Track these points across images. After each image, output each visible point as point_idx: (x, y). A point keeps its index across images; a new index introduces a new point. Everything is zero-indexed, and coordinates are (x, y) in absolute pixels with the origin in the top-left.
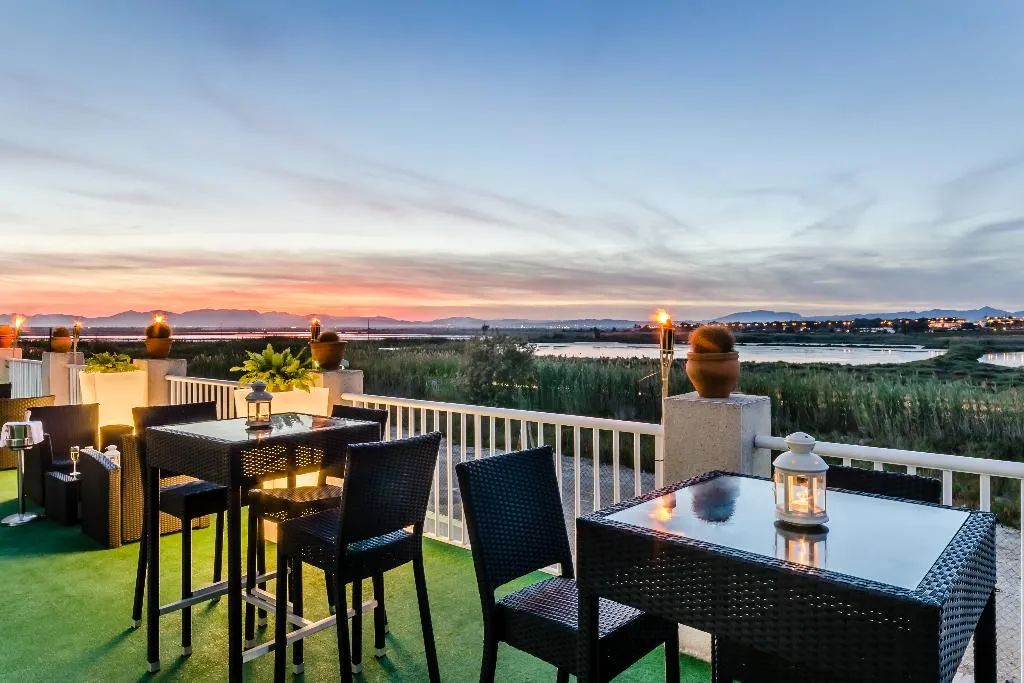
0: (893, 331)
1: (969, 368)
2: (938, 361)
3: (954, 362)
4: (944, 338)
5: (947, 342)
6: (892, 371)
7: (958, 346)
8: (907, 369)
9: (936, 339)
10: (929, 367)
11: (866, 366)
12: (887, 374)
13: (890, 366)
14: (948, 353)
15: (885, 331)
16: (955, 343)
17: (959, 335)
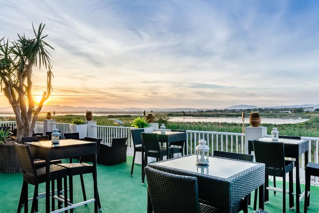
0: (291, 112)
1: (316, 125)
2: (306, 123)
3: (312, 123)
4: (309, 115)
5: (310, 116)
6: (290, 126)
7: (314, 117)
8: (295, 126)
9: (306, 115)
10: (303, 125)
11: (281, 125)
12: (289, 127)
13: (289, 124)
14: (310, 120)
15: (288, 113)
16: (312, 116)
17: (314, 113)
